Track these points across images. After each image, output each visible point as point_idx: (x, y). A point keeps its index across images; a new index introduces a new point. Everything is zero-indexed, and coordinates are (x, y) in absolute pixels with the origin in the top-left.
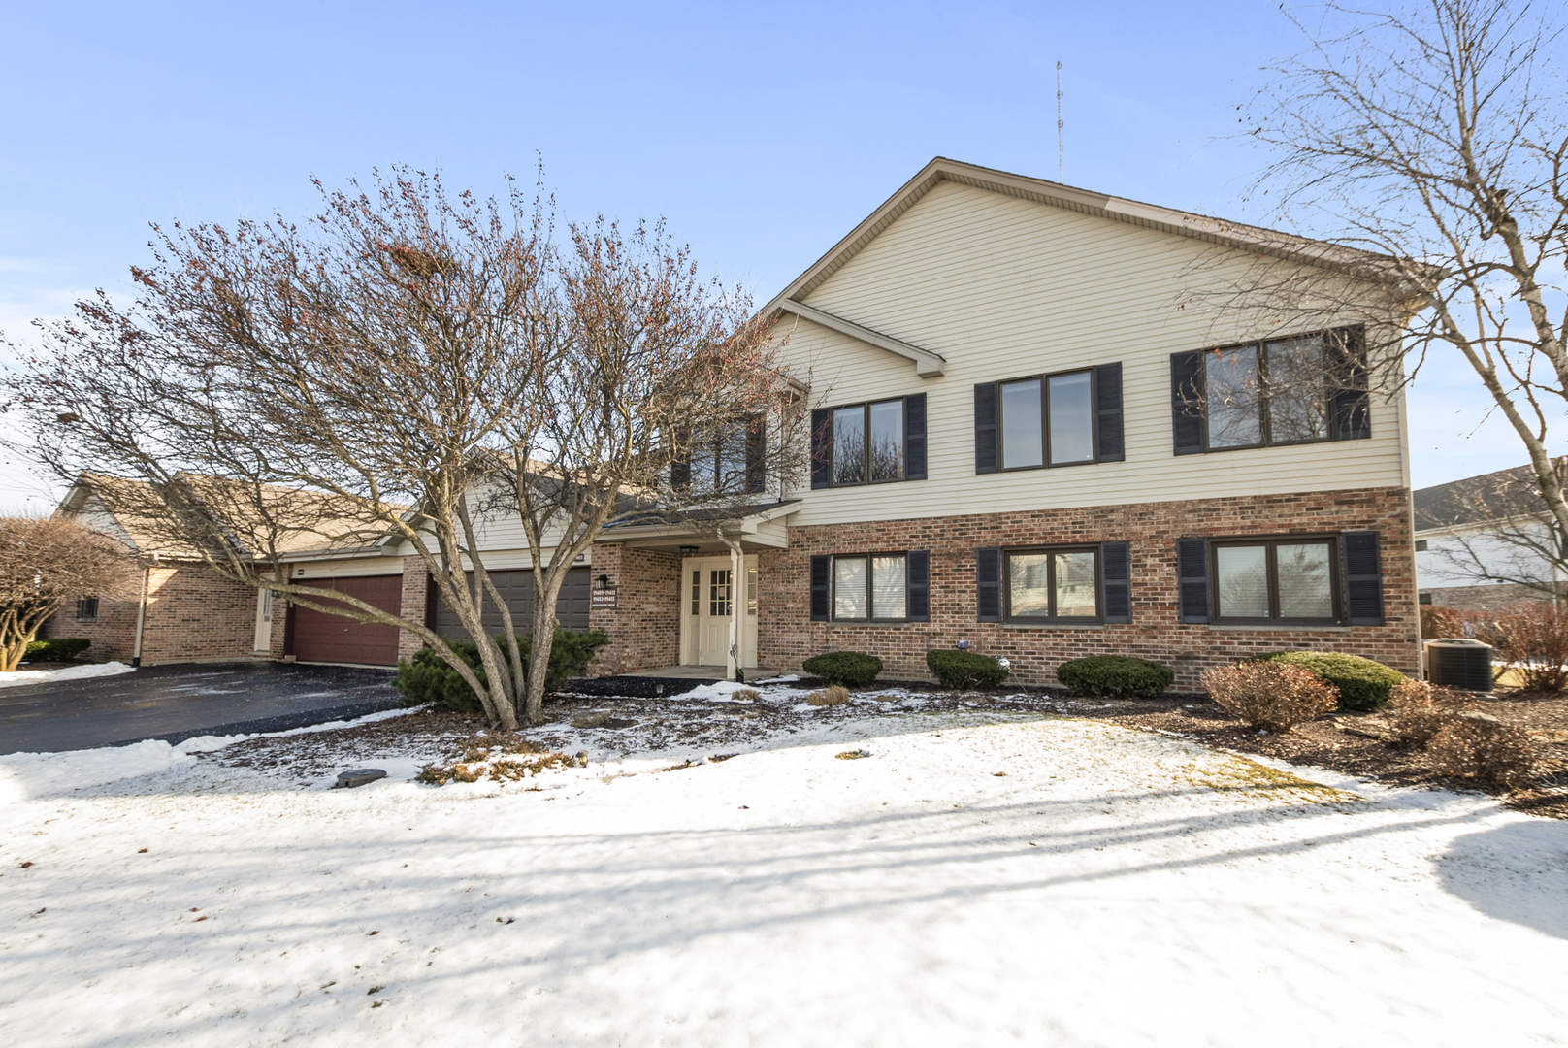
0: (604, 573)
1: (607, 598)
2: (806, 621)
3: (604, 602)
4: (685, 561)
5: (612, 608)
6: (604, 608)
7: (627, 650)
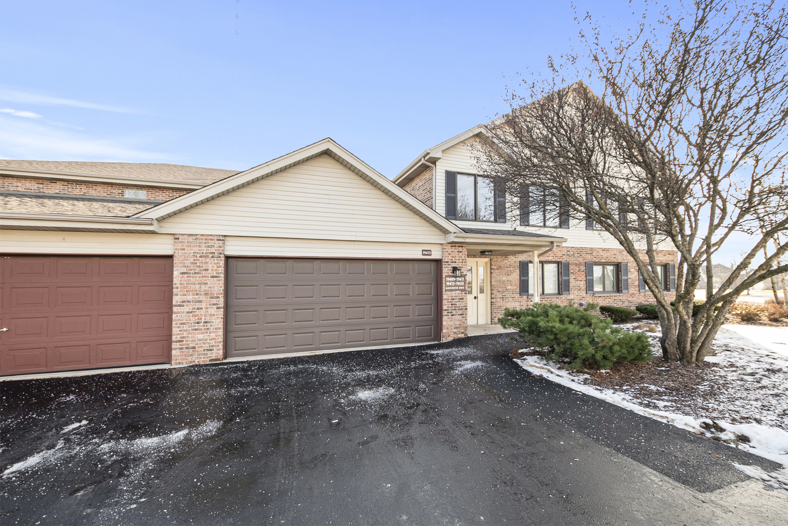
0: (454, 265)
2: (517, 295)
3: (455, 286)
5: (462, 290)
6: (456, 290)
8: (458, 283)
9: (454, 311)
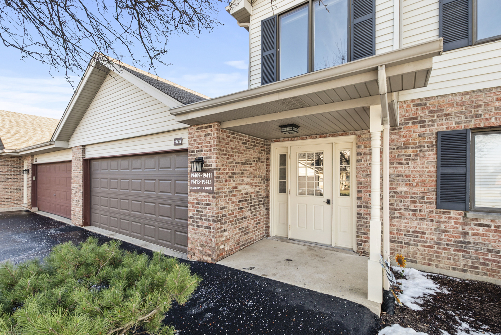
0: (200, 155)
1: (204, 181)
2: (429, 208)
3: (201, 185)
4: (273, 146)
5: (209, 192)
6: (202, 191)
7: (225, 234)
8: (203, 181)
9: (200, 221)
